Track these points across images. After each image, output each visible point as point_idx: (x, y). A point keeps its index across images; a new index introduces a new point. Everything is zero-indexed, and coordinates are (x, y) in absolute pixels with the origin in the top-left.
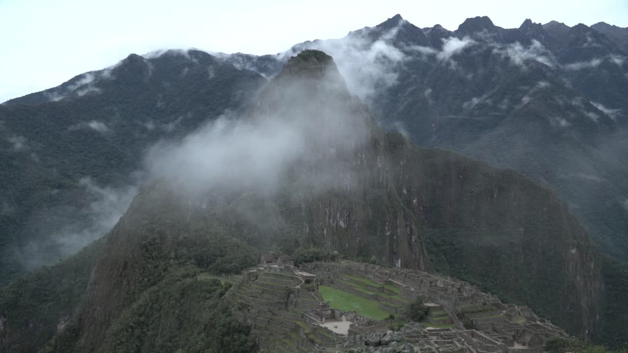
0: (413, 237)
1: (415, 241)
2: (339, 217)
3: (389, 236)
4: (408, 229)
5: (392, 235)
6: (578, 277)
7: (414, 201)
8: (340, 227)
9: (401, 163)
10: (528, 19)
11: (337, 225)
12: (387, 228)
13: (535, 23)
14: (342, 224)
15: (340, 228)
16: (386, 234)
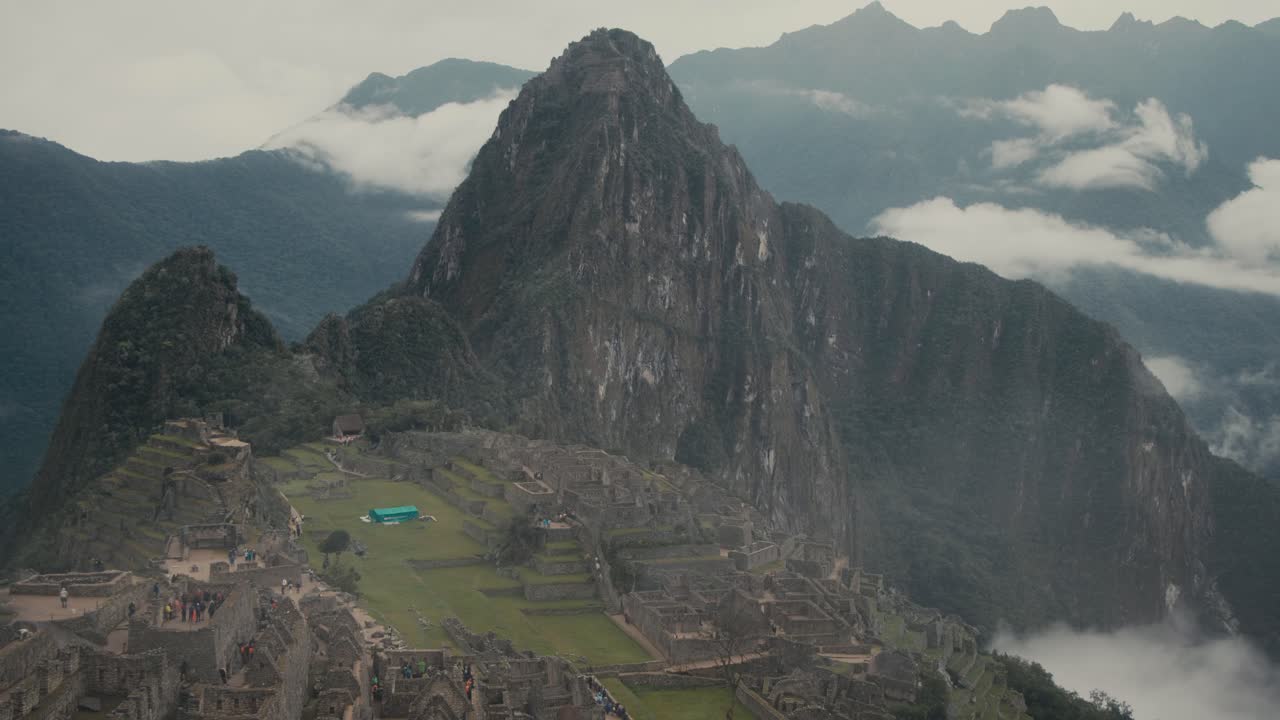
0: (806, 407)
1: (812, 416)
2: (643, 362)
3: (752, 403)
4: (798, 392)
5: (758, 402)
6: (1156, 499)
7: (831, 340)
8: (644, 382)
9: (807, 264)
10: (1127, 12)
11: (636, 377)
12: (747, 387)
13: (1139, 20)
14: (647, 375)
15: (642, 384)
16: (746, 400)
